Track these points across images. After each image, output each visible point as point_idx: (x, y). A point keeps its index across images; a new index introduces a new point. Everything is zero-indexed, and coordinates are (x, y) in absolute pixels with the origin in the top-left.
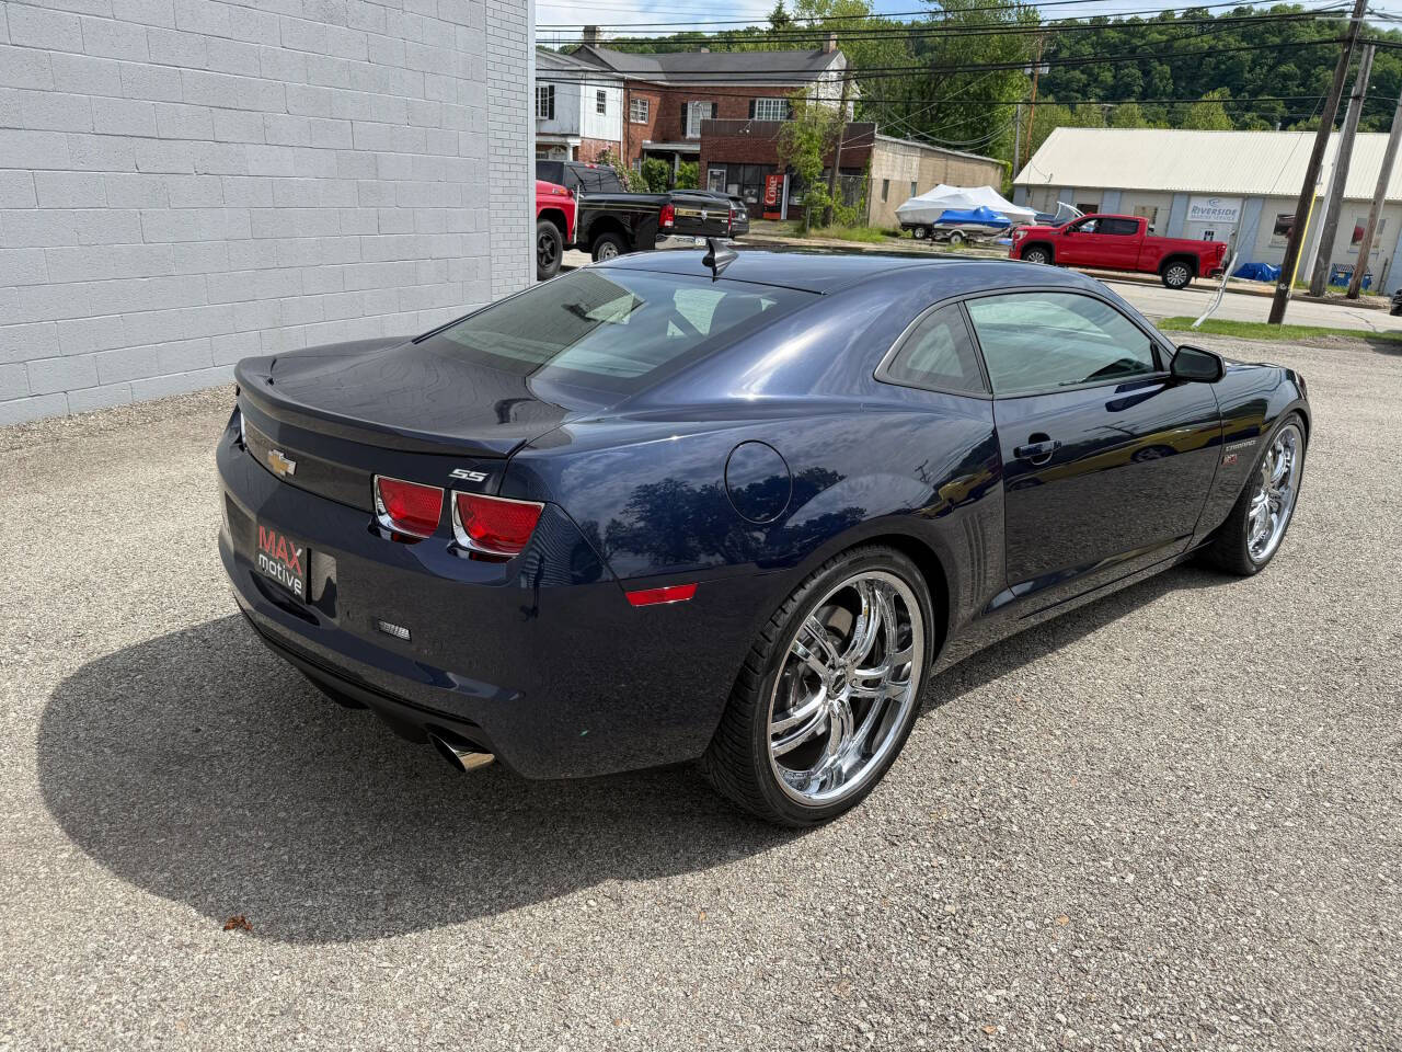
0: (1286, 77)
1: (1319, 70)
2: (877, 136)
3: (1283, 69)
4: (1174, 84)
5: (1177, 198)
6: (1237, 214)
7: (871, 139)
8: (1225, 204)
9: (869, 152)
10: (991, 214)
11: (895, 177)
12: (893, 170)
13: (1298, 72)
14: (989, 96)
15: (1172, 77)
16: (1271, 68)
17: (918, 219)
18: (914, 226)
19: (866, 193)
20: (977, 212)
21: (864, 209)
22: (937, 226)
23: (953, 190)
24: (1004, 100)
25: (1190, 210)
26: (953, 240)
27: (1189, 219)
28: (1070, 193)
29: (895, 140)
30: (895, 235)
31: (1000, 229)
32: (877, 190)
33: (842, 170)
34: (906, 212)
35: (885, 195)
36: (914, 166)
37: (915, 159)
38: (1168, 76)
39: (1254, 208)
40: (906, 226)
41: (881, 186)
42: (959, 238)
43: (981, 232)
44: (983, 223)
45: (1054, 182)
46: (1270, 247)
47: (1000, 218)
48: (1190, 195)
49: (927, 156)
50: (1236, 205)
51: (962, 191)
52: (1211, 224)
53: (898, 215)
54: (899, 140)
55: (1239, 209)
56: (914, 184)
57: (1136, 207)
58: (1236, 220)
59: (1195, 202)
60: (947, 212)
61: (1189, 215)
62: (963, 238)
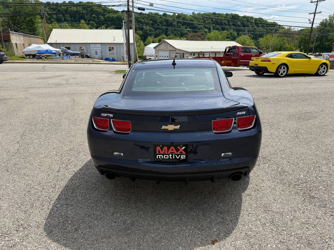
0: (94, 17)
1: (100, 16)
2: (10, 32)
3: (93, 16)
4: (71, 18)
5: (87, 45)
6: (101, 47)
7: (9, 33)
8: (97, 45)
9: (9, 36)
10: (51, 51)
11: (18, 43)
12: (17, 41)
13: (96, 16)
14: (32, 21)
15: (70, 17)
16: (91, 15)
17: (30, 53)
18: (29, 55)
19: (12, 47)
20: (47, 50)
21: (13, 51)
22: (37, 55)
23: (38, 45)
24: (36, 22)
25: (91, 47)
26: (43, 58)
27: (91, 49)
28: (62, 45)
29: (15, 33)
30: (24, 58)
31: (54, 54)
32: (15, 46)
33: (4, 41)
34: (26, 52)
35: (17, 47)
36: (22, 40)
37: (22, 38)
38: (69, 17)
39: (104, 46)
40: (26, 55)
41: (15, 45)
42: (44, 57)
43: (50, 55)
44: (50, 53)
45: (58, 42)
46: (109, 54)
47: (54, 52)
48: (90, 44)
49: (24, 37)
50: (100, 45)
51: (40, 45)
52: (96, 50)
53: (23, 52)
54: (17, 33)
55: (101, 46)
56: (23, 44)
57: (79, 47)
58: (101, 49)
59: (91, 45)
60: (39, 51)
61: (91, 48)
62: (45, 57)
